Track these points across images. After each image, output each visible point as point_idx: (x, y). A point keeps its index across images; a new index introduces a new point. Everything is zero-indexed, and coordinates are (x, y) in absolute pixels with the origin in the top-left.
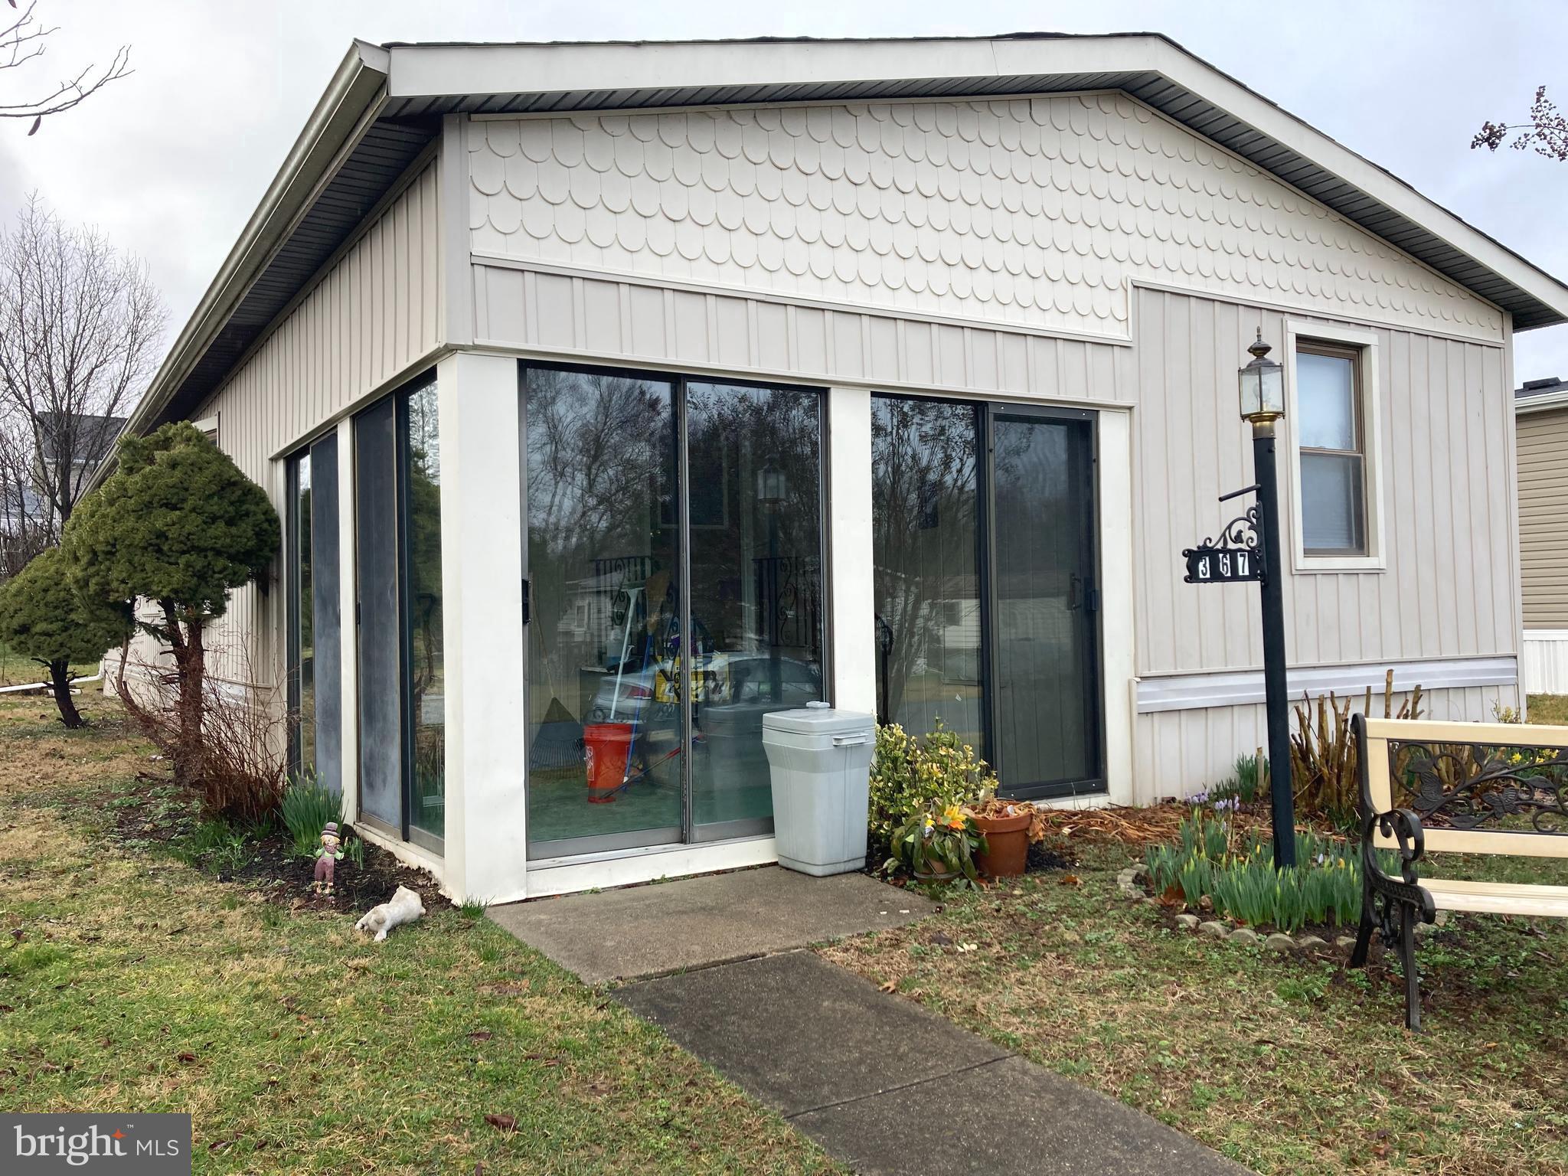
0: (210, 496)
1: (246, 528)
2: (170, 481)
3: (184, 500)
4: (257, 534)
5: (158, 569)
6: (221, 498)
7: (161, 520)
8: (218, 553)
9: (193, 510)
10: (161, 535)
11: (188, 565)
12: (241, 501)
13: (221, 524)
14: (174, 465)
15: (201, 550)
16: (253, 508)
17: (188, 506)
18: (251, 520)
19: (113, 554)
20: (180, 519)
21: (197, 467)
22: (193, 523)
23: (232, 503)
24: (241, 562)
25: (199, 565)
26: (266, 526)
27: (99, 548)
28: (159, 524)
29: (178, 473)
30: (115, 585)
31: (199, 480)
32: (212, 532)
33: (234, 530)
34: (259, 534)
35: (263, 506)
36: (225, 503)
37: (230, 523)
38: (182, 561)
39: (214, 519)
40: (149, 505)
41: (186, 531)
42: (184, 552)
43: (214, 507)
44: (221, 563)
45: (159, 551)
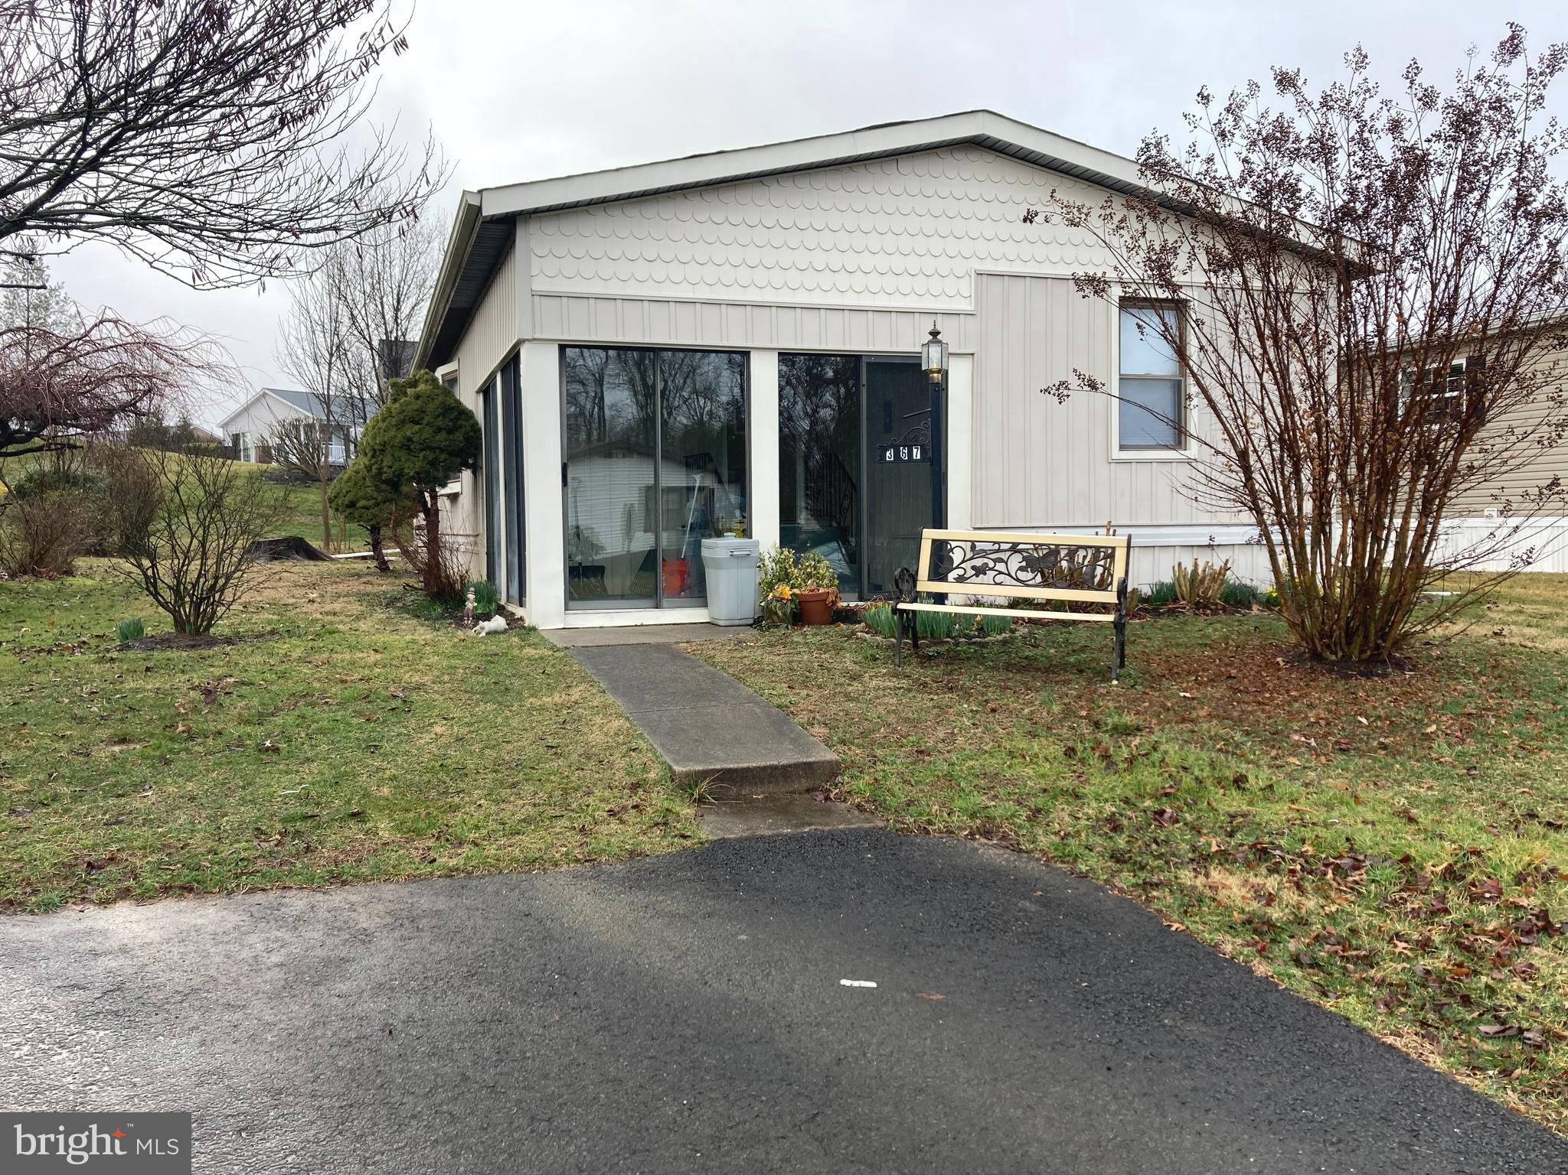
0: (438, 416)
1: (459, 436)
2: (415, 407)
3: (423, 419)
4: (466, 439)
5: (408, 460)
6: (444, 417)
7: (410, 430)
8: (442, 450)
9: (428, 424)
10: (410, 440)
11: (425, 457)
12: (457, 419)
13: (444, 433)
14: (417, 397)
15: (432, 449)
16: (463, 423)
17: (425, 422)
18: (462, 431)
19: (384, 451)
20: (420, 430)
21: (431, 398)
22: (427, 432)
23: (451, 420)
24: (456, 456)
25: (430, 458)
26: (472, 434)
27: (376, 447)
28: (408, 434)
29: (419, 402)
30: (385, 469)
31: (431, 406)
32: (439, 437)
33: (451, 437)
34: (467, 439)
35: (471, 421)
36: (447, 421)
37: (450, 432)
38: (421, 455)
39: (440, 430)
40: (403, 422)
41: (423, 437)
42: (422, 450)
43: (440, 423)
44: (443, 456)
45: (409, 449)
